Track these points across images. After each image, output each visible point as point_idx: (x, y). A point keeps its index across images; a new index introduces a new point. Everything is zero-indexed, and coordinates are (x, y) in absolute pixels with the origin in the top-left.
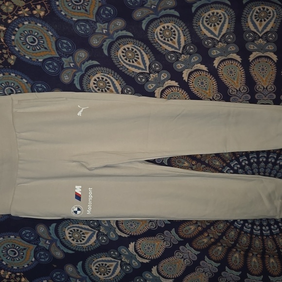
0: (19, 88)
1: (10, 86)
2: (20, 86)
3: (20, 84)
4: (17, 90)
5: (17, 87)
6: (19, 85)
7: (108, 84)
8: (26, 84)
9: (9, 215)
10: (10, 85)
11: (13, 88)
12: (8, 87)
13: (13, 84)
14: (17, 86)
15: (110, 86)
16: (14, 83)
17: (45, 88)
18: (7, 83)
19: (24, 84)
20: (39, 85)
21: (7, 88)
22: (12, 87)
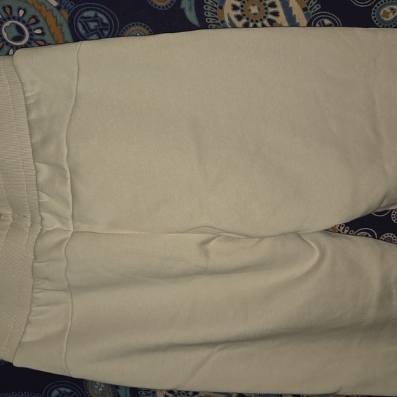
0: (37, 21)
1: (14, 18)
2: (40, 18)
3: (40, 11)
4: (33, 27)
5: (33, 20)
6: (37, 14)
7: (271, 10)
8: (56, 12)
9: (12, 364)
10: (15, 14)
11: (23, 22)
12: (9, 19)
13: (21, 12)
14: (34, 17)
15: (276, 14)
16: (25, 10)
17: (105, 21)
18: (8, 10)
19: (52, 10)
20: (91, 14)
21: (7, 24)
22: (19, 20)
